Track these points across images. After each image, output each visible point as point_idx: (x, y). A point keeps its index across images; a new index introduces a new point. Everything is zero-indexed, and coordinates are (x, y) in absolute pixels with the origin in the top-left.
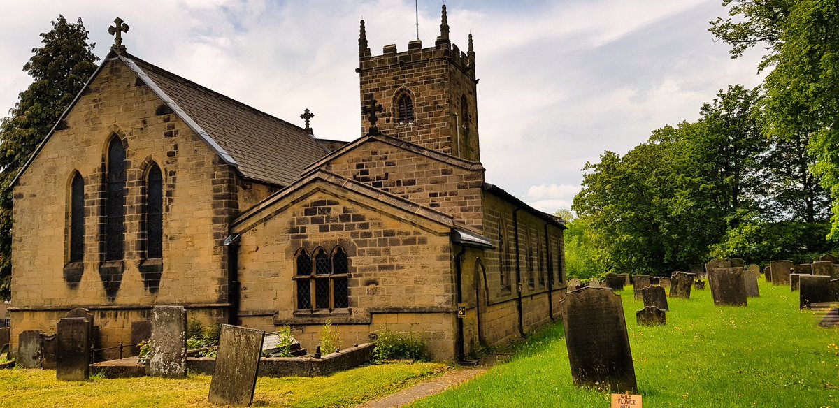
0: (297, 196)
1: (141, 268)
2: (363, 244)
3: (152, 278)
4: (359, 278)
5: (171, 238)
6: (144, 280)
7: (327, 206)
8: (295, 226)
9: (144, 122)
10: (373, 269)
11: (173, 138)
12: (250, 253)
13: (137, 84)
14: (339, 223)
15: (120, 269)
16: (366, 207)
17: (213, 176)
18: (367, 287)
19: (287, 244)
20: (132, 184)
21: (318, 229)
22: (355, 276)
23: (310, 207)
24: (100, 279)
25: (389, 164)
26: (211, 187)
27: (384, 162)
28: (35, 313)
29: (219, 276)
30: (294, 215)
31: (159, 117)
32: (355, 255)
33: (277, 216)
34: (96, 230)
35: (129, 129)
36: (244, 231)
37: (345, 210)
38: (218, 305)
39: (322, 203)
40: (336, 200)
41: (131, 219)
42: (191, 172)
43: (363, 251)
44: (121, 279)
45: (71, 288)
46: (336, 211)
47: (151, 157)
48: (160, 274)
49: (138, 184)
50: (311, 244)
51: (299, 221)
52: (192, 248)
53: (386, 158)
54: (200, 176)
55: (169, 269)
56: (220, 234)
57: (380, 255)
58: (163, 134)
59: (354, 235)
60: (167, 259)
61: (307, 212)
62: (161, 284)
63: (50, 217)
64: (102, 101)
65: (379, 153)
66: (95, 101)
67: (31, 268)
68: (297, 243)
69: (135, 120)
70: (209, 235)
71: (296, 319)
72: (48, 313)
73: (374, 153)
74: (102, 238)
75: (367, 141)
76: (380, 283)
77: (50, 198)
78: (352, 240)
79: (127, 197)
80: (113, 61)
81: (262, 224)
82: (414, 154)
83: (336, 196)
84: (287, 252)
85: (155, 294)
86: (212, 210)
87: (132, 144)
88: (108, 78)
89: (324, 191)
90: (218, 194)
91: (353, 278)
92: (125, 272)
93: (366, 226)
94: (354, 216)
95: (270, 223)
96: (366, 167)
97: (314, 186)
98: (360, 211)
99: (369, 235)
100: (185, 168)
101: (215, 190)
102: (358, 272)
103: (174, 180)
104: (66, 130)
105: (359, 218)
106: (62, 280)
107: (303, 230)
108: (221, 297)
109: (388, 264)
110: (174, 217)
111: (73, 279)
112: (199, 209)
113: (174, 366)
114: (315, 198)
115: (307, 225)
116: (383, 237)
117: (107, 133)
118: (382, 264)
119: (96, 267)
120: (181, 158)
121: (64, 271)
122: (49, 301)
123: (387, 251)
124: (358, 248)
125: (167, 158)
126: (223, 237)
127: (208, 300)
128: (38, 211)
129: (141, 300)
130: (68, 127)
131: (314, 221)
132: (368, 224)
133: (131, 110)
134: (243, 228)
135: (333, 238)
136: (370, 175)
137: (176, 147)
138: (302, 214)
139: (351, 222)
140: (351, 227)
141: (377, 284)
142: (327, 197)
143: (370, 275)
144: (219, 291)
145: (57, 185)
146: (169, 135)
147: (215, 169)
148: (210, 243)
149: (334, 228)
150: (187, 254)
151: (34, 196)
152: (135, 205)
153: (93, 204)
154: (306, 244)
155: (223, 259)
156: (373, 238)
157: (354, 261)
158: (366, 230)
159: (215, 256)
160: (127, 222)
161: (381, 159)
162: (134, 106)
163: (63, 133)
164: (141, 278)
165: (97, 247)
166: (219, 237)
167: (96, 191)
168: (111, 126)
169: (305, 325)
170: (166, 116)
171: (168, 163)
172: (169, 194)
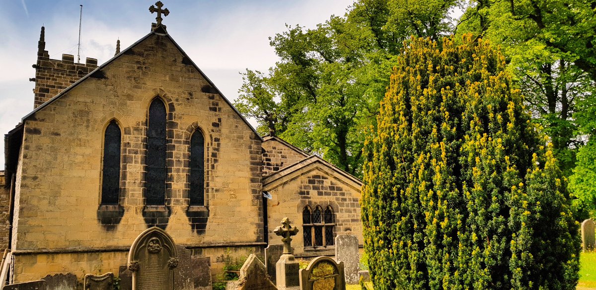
0: (305, 170)
1: (188, 213)
2: (342, 205)
3: (199, 222)
4: (341, 226)
5: (217, 191)
6: (191, 223)
7: (321, 179)
8: (303, 190)
9: (191, 94)
10: (348, 221)
11: (217, 113)
12: (273, 206)
13: (183, 62)
14: (329, 191)
15: (167, 213)
16: (343, 183)
17: (250, 147)
18: (345, 232)
19: (298, 201)
20: (180, 142)
21: (317, 194)
22: (339, 225)
23: (311, 179)
24: (143, 222)
25: (283, 157)
26: (249, 155)
27: (280, 155)
28: (55, 256)
29: (257, 222)
30: (302, 183)
31: (204, 93)
32: (338, 212)
33: (291, 182)
34: (139, 177)
35: (176, 96)
36: (270, 190)
37: (332, 183)
38: (257, 243)
39: (318, 177)
40: (326, 176)
41: (178, 170)
42: (234, 142)
43: (343, 210)
44: (167, 222)
45: (108, 230)
46: (327, 183)
47: (197, 124)
48: (207, 219)
49: (186, 143)
50: (313, 203)
51: (305, 187)
52: (235, 199)
53: (281, 153)
54: (240, 146)
55: (215, 215)
56: (256, 190)
57: (351, 213)
58: (208, 108)
59: (337, 199)
60: (213, 207)
61: (310, 182)
62: (207, 227)
63: (79, 158)
64: (146, 66)
65: (277, 148)
66: (138, 62)
67: (51, 208)
68: (305, 201)
69: (181, 90)
70: (248, 191)
71: (306, 253)
72: (75, 256)
73: (274, 148)
74: (145, 185)
75: (271, 139)
76: (352, 230)
77: (80, 140)
78: (336, 202)
79: (174, 152)
80: (159, 36)
81: (281, 187)
82: (297, 153)
83: (327, 173)
84: (298, 207)
85: (202, 235)
86: (250, 173)
87: (178, 110)
88: (153, 48)
89: (320, 169)
90: (254, 161)
91: (338, 226)
92: (172, 216)
93: (343, 194)
94: (337, 187)
95: (287, 186)
96: (269, 156)
97: (315, 165)
98: (340, 185)
99: (345, 200)
100: (228, 137)
101: (252, 158)
102: (340, 223)
103: (219, 145)
104: (103, 80)
105: (339, 189)
106: (96, 222)
107: (308, 193)
108: (258, 237)
109: (356, 218)
110: (218, 174)
111: (109, 221)
112: (239, 171)
113: (353, 277)
114: (314, 173)
115: (310, 190)
116: (352, 202)
117: (151, 95)
118: (353, 218)
119: (138, 211)
120: (225, 129)
121: (99, 213)
122: (77, 243)
123: (355, 210)
124: (339, 208)
125: (211, 127)
126: (259, 193)
127: (249, 240)
128: (63, 150)
129: (188, 240)
130: (105, 78)
131: (314, 188)
132: (344, 193)
133: (177, 81)
134: (270, 188)
135: (326, 200)
136: (272, 162)
137: (220, 120)
138: (307, 182)
139: (335, 191)
140: (335, 194)
141: (351, 230)
142: (321, 174)
143: (347, 224)
144: (257, 233)
145: (90, 129)
146: (214, 110)
147: (252, 143)
148: (249, 197)
149: (326, 194)
150: (230, 204)
151: (57, 134)
152: (182, 159)
153: (136, 153)
154: (310, 202)
155: (259, 209)
156: (348, 202)
157: (339, 216)
158: (344, 197)
159: (253, 207)
160: (174, 174)
161: (278, 153)
162: (181, 79)
163: (99, 81)
164: (188, 222)
165: (141, 192)
166: (256, 193)
167: (140, 142)
168: (156, 89)
169: (311, 257)
170: (211, 95)
171: (213, 131)
172: (214, 155)
